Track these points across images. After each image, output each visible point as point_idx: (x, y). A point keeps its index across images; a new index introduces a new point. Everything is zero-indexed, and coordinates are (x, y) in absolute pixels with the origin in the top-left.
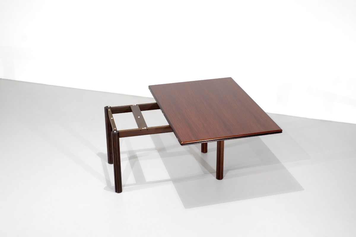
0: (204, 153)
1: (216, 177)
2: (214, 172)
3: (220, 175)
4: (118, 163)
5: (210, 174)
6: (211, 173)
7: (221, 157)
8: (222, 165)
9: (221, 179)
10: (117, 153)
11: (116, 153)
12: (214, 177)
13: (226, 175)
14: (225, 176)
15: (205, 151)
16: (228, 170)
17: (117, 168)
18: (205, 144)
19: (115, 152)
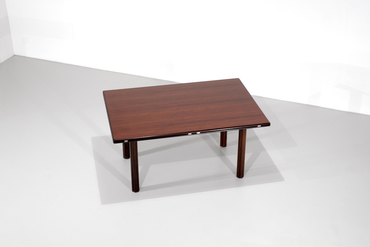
0: (223, 147)
1: (236, 175)
3: (240, 174)
4: (136, 163)
9: (242, 177)
10: (135, 152)
11: (133, 153)
12: (234, 176)
15: (224, 145)
17: (134, 167)
18: (224, 133)
19: (133, 151)
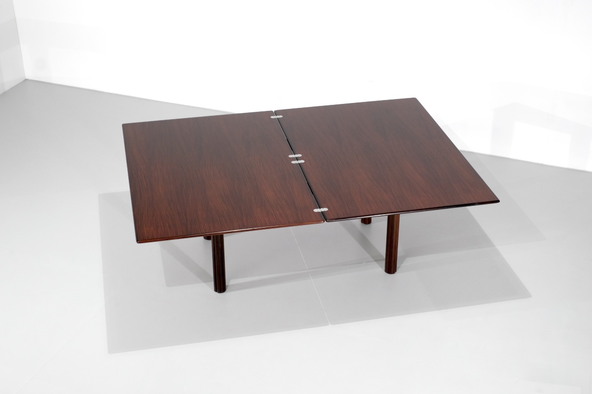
0: (366, 223)
1: (384, 268)
2: (381, 260)
3: (391, 267)
5: (375, 263)
6: (376, 261)
7: (394, 237)
8: (395, 250)
9: (394, 273)
12: (380, 269)
13: (402, 265)
14: (399, 267)
15: (367, 221)
16: (405, 257)
17: (218, 253)
